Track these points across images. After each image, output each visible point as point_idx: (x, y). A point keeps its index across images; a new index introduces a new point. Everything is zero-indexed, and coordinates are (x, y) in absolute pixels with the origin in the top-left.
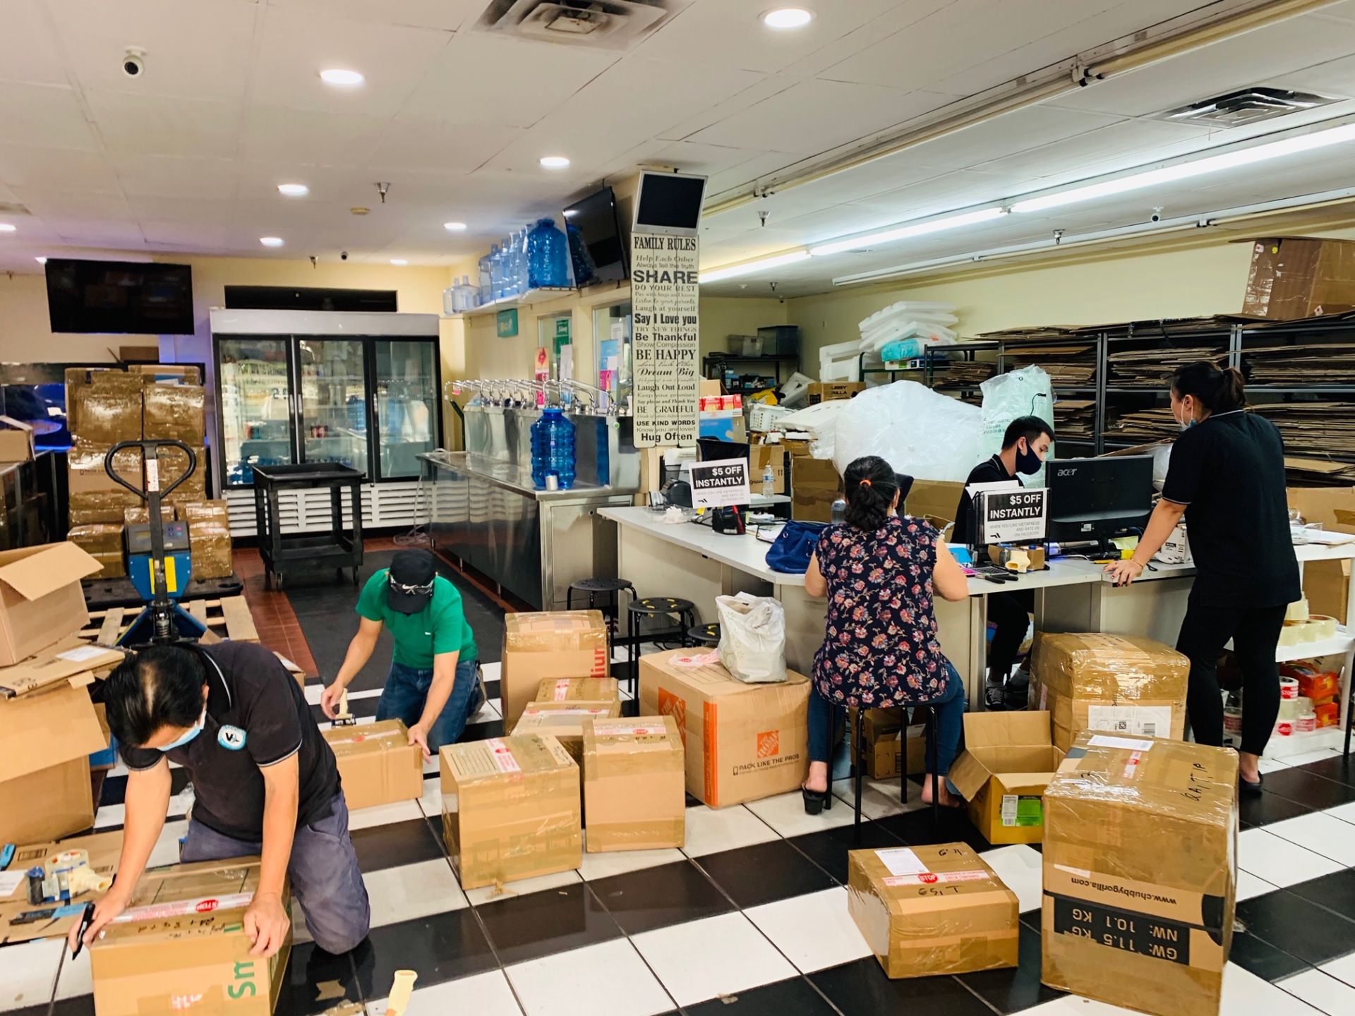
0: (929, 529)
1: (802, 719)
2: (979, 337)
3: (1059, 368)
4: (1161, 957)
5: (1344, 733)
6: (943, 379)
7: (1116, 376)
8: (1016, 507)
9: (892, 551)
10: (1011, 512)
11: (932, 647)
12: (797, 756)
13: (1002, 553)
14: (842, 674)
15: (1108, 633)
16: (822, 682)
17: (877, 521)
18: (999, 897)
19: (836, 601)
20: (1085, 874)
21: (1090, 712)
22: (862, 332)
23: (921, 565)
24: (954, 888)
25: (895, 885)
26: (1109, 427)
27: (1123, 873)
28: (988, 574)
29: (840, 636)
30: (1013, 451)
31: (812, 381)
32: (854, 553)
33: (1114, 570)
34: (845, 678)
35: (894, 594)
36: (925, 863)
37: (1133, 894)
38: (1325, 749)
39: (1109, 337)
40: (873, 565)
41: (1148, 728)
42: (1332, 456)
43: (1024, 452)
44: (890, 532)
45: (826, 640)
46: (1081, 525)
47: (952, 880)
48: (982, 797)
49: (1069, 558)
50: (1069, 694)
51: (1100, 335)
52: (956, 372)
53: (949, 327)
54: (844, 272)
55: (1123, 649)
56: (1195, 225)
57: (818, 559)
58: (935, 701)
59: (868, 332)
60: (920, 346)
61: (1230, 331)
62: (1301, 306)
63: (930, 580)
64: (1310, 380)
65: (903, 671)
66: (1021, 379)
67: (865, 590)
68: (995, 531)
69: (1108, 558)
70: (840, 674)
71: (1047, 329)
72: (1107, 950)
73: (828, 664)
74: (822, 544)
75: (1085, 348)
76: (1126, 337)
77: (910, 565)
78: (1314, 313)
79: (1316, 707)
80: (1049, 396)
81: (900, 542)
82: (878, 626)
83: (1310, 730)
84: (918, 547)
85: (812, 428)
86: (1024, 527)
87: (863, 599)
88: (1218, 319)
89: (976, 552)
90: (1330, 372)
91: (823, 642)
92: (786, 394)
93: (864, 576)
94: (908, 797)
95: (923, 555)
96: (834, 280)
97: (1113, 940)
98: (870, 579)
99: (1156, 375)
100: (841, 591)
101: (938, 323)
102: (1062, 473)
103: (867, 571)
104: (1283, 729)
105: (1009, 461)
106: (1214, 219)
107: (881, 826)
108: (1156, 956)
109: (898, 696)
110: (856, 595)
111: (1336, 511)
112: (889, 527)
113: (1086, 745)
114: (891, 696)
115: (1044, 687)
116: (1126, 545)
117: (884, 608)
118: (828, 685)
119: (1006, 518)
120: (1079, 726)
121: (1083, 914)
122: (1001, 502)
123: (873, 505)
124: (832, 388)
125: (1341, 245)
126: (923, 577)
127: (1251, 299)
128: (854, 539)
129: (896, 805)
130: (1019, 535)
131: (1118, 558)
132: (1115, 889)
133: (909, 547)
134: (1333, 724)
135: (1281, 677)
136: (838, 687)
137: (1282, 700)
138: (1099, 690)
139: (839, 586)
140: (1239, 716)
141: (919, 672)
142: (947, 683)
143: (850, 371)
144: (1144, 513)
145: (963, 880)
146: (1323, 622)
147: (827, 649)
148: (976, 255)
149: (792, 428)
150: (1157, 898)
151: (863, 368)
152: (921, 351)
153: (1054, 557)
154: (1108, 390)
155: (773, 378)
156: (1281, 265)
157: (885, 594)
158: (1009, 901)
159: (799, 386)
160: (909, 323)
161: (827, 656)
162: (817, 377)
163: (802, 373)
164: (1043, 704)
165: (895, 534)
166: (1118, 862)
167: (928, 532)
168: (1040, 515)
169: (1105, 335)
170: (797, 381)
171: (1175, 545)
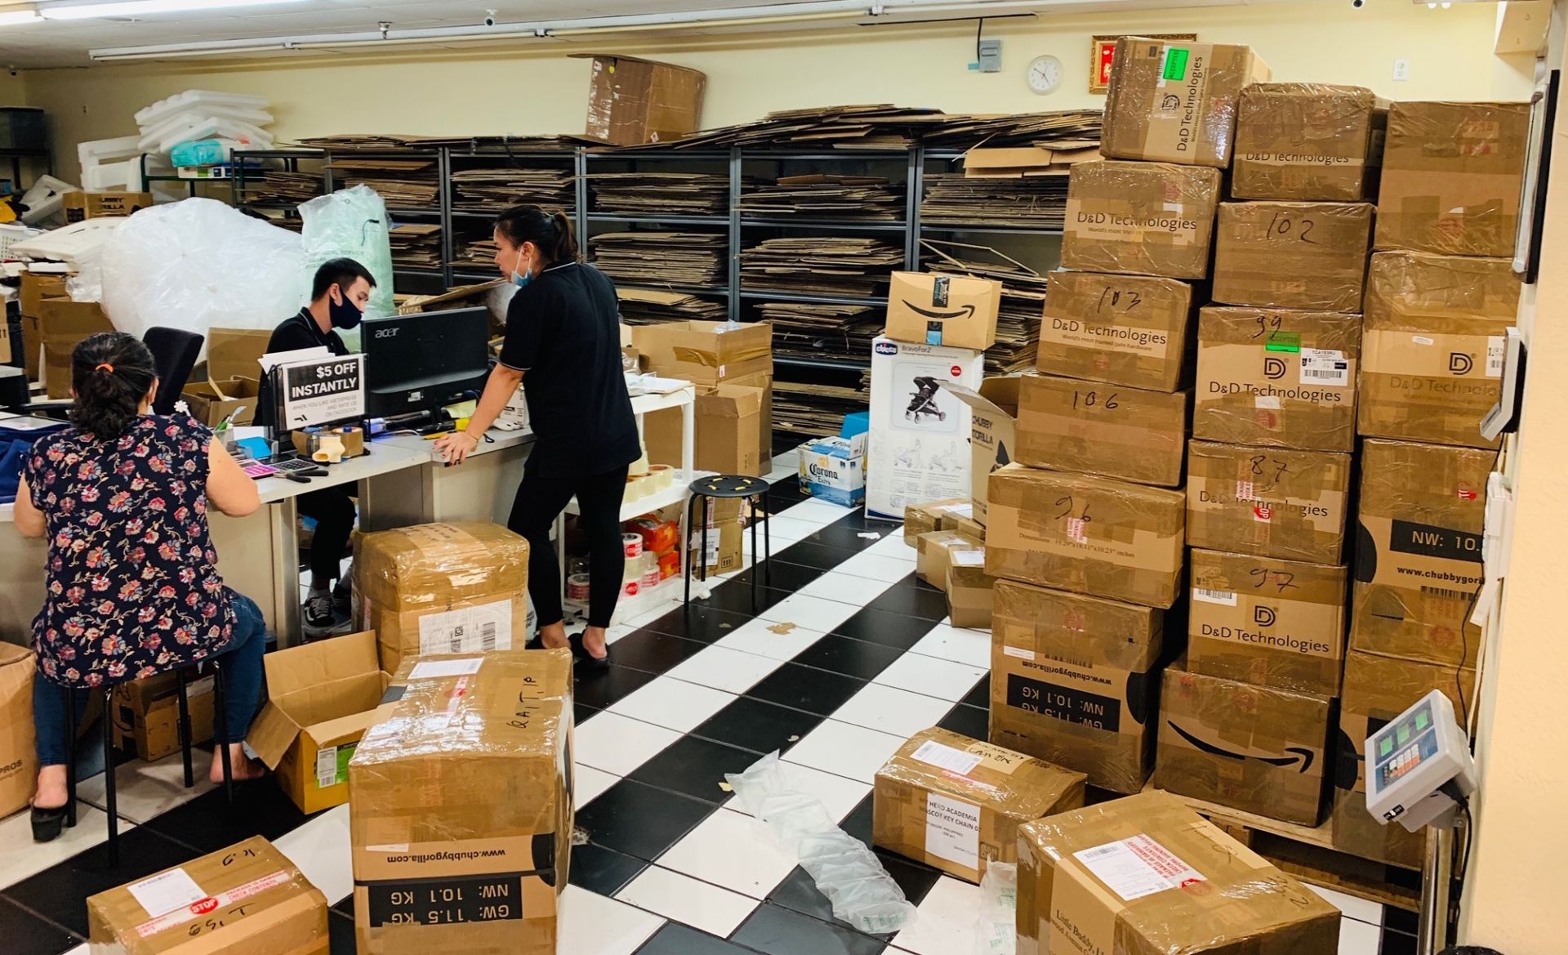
0: (197, 429)
1: (25, 710)
2: (299, 143)
3: (398, 185)
4: (493, 918)
5: (684, 581)
6: (258, 194)
7: (462, 198)
8: (326, 380)
9: (142, 466)
10: (319, 387)
11: (210, 586)
12: (19, 763)
13: (310, 440)
14: (75, 645)
15: (443, 520)
16: (45, 660)
17: (120, 421)
18: (303, 903)
19: (58, 544)
20: (403, 848)
21: (421, 624)
22: (141, 126)
23: (187, 480)
24: (240, 910)
25: (155, 932)
26: (459, 256)
27: (446, 834)
28: (290, 471)
29: (69, 593)
30: (325, 303)
31: (71, 189)
32: (84, 473)
33: (445, 447)
34: (80, 650)
35: (147, 524)
36: (200, 885)
37: (459, 856)
38: (669, 601)
39: (451, 152)
40: (114, 488)
41: (488, 628)
42: (673, 287)
43: (339, 302)
44: (139, 439)
45: (48, 601)
46: (407, 394)
47: (238, 898)
48: (292, 758)
49: (397, 434)
50: (395, 607)
51: (441, 149)
52: (274, 185)
53: (263, 128)
54: (104, 44)
55: (456, 541)
56: (533, 34)
57: (30, 485)
58: (219, 653)
59: (148, 126)
60: (224, 149)
61: (573, 154)
62: (639, 134)
63: (201, 497)
64: (651, 209)
65: (168, 625)
66: (348, 202)
67: (104, 525)
68: (299, 413)
69: (442, 429)
70: (72, 645)
71: (380, 139)
72: (435, 929)
73: (53, 635)
74: (33, 463)
75: (424, 164)
76: (469, 153)
77: (171, 482)
78: (651, 141)
79: (659, 559)
80: (383, 221)
81: (155, 451)
82: (125, 570)
83: (654, 584)
84: (181, 456)
85: (72, 257)
86: (337, 404)
87: (101, 537)
88: (564, 140)
89: (277, 442)
90: (667, 202)
91: (45, 604)
92: (29, 205)
93: (101, 505)
94: (195, 776)
95: (190, 466)
96: (92, 53)
97: (439, 915)
98: (110, 507)
99: (504, 198)
100: (66, 530)
101: (249, 121)
102: (381, 334)
103: (105, 496)
104: (630, 589)
105: (322, 316)
106: (551, 30)
107: (152, 831)
108: (487, 919)
109: (162, 660)
110: (90, 533)
111: (675, 348)
112: (137, 432)
113: (406, 680)
114: (151, 661)
115: (368, 601)
116: (461, 412)
117: (133, 545)
118: (54, 663)
119: (314, 395)
120: (409, 643)
121: (403, 896)
122: (305, 376)
123: (114, 399)
124: (100, 200)
125: (670, 70)
126: (190, 497)
127: (592, 120)
128: (83, 453)
129: (177, 792)
130: (330, 414)
131: (451, 429)
132: (438, 856)
133: (168, 457)
134: (675, 573)
135: (625, 535)
136: (69, 664)
137: (627, 559)
138: (430, 597)
139: (63, 523)
140: (588, 583)
141: (192, 622)
142: (234, 627)
143: (129, 177)
144: (481, 373)
145: (253, 893)
146: (661, 473)
147: (49, 613)
148: (289, 40)
149: (40, 256)
150: (485, 854)
151: (147, 174)
152: (227, 157)
153: (378, 435)
154: (454, 213)
155: (9, 181)
156: (618, 87)
157: (134, 527)
158: (314, 904)
159: (52, 194)
160: (206, 119)
161: (49, 623)
162: (77, 183)
163: (56, 177)
164: (367, 622)
165: (147, 441)
166: (440, 825)
167: (195, 434)
168: (356, 387)
169: (447, 150)
170: (47, 187)
171: (513, 409)
